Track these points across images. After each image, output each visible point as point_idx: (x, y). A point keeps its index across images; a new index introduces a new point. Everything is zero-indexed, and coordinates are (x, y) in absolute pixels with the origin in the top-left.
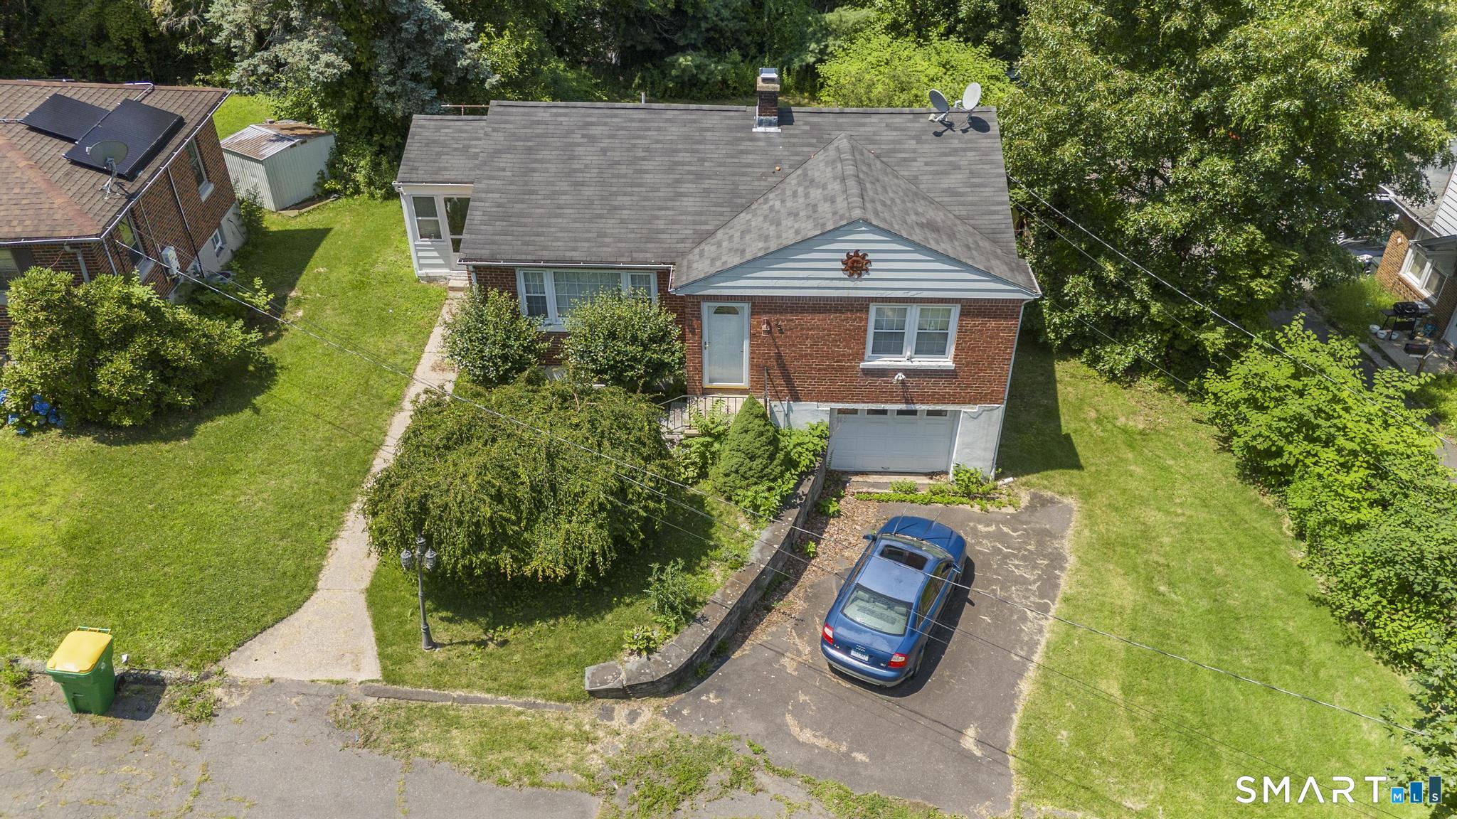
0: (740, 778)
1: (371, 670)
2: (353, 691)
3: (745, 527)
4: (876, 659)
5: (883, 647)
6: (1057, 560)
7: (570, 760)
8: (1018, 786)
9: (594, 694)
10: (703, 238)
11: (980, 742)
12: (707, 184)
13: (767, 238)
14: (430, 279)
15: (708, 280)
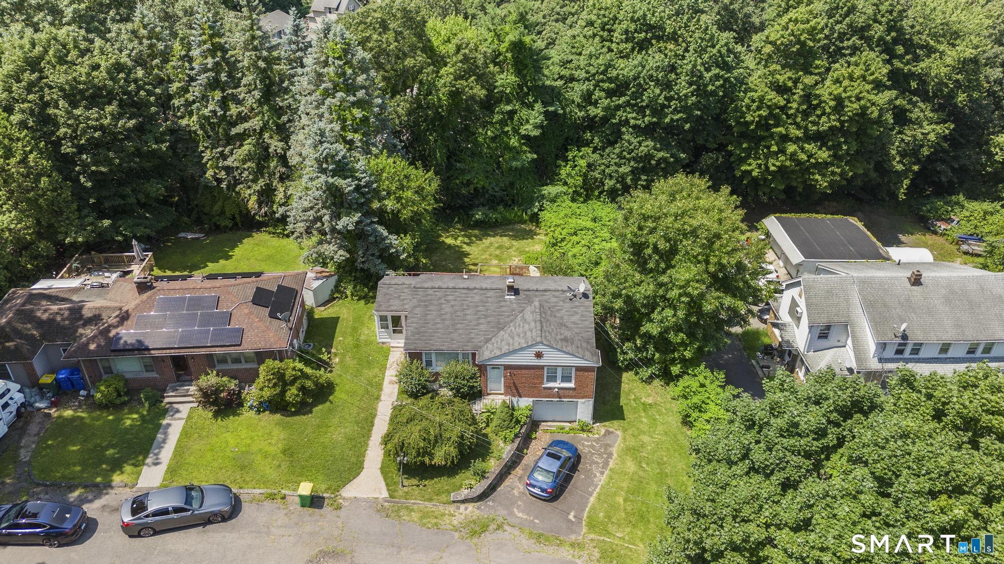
0: (499, 527)
1: (385, 494)
2: (380, 501)
3: (502, 445)
4: (543, 490)
5: (545, 487)
6: (610, 455)
7: (448, 522)
8: (585, 530)
9: (454, 502)
10: (488, 341)
11: (575, 517)
12: (489, 319)
13: (509, 344)
14: (383, 343)
15: (489, 360)
